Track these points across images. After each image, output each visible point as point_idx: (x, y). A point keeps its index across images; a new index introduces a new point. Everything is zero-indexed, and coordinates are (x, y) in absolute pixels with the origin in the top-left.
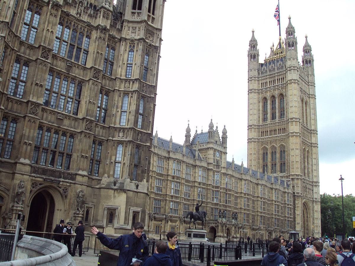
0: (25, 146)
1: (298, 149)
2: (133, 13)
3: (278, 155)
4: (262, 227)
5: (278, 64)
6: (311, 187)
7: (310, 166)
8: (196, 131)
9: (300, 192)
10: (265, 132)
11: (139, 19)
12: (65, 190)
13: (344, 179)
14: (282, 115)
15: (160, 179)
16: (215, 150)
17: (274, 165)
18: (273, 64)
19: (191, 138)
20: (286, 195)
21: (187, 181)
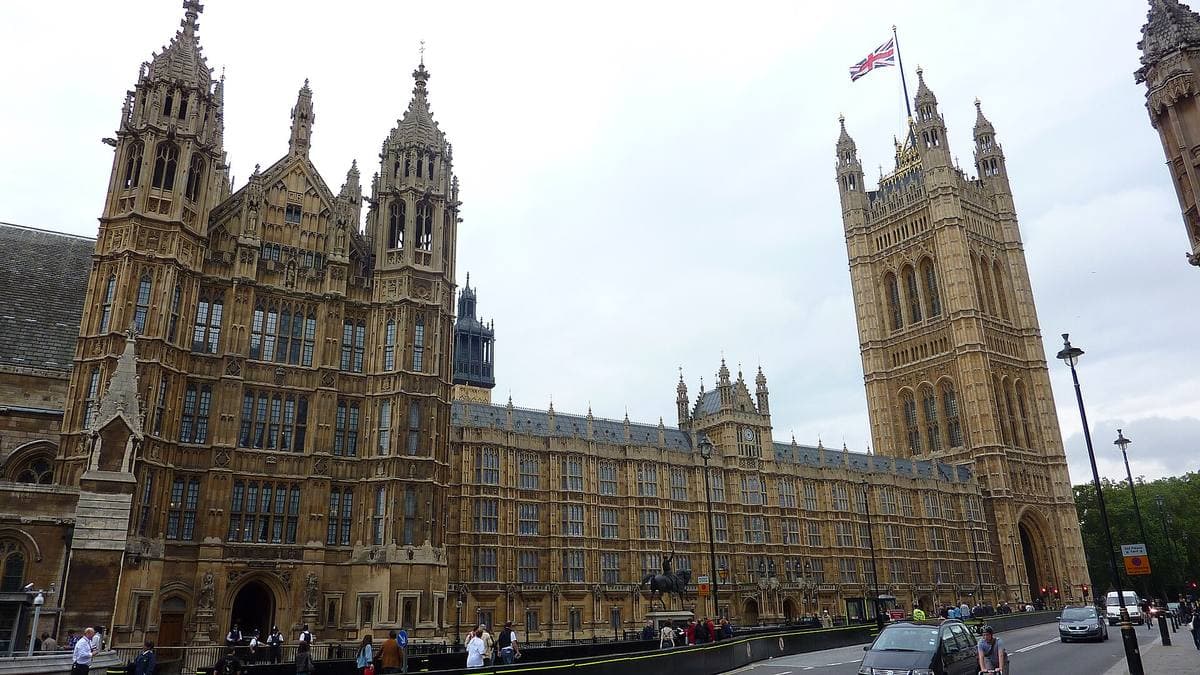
0: (212, 518)
1: (981, 384)
2: (390, 254)
3: (938, 406)
4: (897, 585)
5: (908, 188)
6: (1043, 473)
7: (1031, 420)
8: (702, 388)
9: (1003, 488)
10: (900, 355)
11: (399, 266)
12: (287, 577)
13: (1128, 441)
14: (934, 308)
15: (612, 509)
16: (740, 426)
17: (932, 430)
18: (914, 179)
19: (691, 407)
20: (962, 501)
21: (678, 504)
